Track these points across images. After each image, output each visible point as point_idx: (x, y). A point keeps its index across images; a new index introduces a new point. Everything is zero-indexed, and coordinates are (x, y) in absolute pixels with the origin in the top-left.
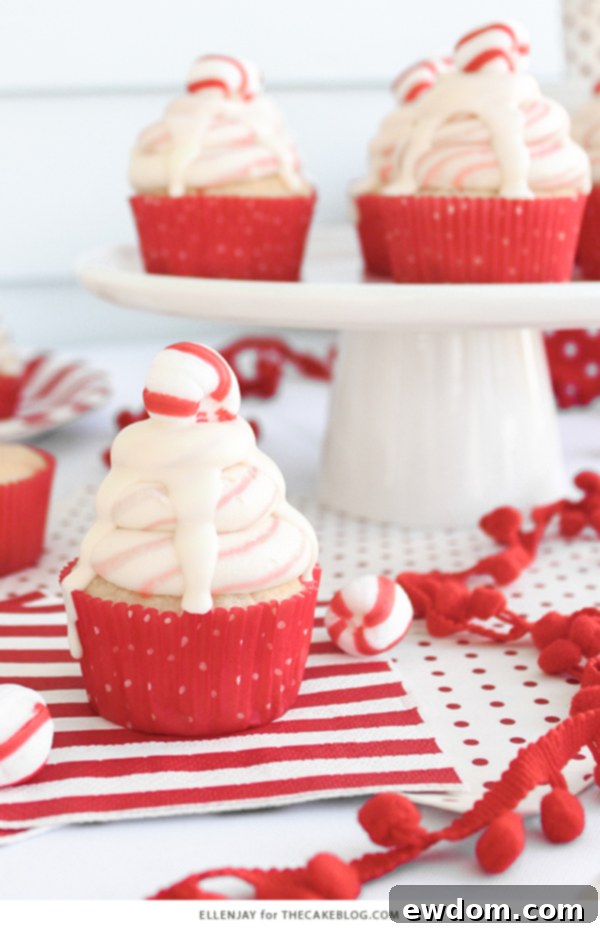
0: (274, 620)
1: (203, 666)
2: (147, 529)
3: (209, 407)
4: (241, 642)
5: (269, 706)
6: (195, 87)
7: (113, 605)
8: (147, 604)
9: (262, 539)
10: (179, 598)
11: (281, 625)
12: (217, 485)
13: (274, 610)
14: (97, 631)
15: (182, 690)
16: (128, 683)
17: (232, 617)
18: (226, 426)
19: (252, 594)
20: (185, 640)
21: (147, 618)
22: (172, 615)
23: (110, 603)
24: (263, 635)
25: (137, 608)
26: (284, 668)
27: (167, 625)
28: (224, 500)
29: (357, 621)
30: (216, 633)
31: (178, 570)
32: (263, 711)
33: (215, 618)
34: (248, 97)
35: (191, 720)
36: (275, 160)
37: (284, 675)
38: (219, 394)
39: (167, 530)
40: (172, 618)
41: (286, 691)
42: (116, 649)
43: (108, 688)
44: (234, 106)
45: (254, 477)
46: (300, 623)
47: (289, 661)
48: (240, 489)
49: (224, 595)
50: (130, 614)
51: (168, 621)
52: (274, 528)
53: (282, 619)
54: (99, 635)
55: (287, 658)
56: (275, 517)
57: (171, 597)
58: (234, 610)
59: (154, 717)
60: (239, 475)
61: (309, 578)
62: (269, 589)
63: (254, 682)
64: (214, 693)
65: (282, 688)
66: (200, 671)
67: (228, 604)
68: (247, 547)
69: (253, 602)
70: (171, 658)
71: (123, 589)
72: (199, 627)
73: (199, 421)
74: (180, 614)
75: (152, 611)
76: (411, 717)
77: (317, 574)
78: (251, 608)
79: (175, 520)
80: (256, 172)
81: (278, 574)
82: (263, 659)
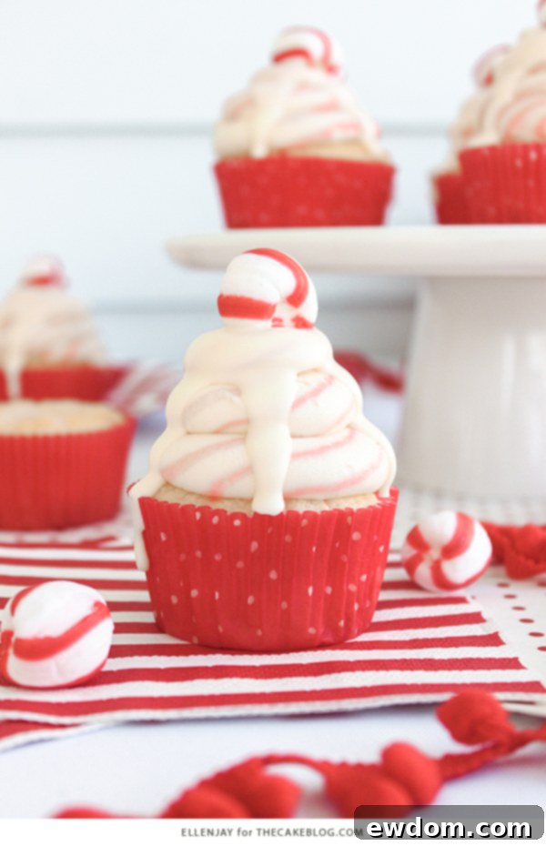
0: (349, 529)
1: (273, 575)
2: (217, 432)
3: (285, 312)
4: (314, 549)
5: (342, 623)
6: (280, 57)
7: (180, 507)
8: (215, 506)
9: (338, 445)
10: (249, 501)
11: (356, 536)
12: (292, 387)
13: (349, 519)
14: (163, 537)
15: (251, 600)
16: (194, 593)
17: (305, 522)
18: (302, 332)
19: (326, 501)
20: (254, 546)
21: (215, 520)
22: (243, 516)
23: (177, 505)
24: (337, 545)
25: (204, 510)
26: (360, 584)
27: (237, 528)
28: (299, 402)
29: (435, 554)
30: (288, 538)
31: (249, 469)
32: (336, 629)
33: (287, 522)
34: (331, 69)
35: (259, 633)
36: (357, 126)
37: (359, 590)
38: (296, 299)
39: (239, 430)
40: (241, 520)
41: (359, 610)
42: (183, 557)
43: (174, 600)
44: (317, 75)
45: (330, 383)
46: (375, 538)
47: (364, 578)
48: (316, 392)
49: (297, 500)
50: (198, 515)
51: (237, 523)
52: (350, 438)
53: (356, 529)
54: (165, 542)
55: (361, 574)
56: (351, 428)
57: (241, 499)
58: (306, 514)
59: (221, 629)
60: (314, 380)
61: (386, 494)
62: (345, 497)
63: (326, 595)
64: (284, 605)
65: (356, 607)
66: (269, 580)
67: (301, 508)
68: (323, 450)
69: (327, 508)
70: (240, 564)
71: (191, 493)
72: (270, 530)
73: (274, 326)
74: (250, 515)
75: (220, 513)
76: (494, 640)
77: (394, 493)
78: (324, 512)
79: (247, 421)
80: (338, 135)
81: (354, 481)
82: (337, 571)
